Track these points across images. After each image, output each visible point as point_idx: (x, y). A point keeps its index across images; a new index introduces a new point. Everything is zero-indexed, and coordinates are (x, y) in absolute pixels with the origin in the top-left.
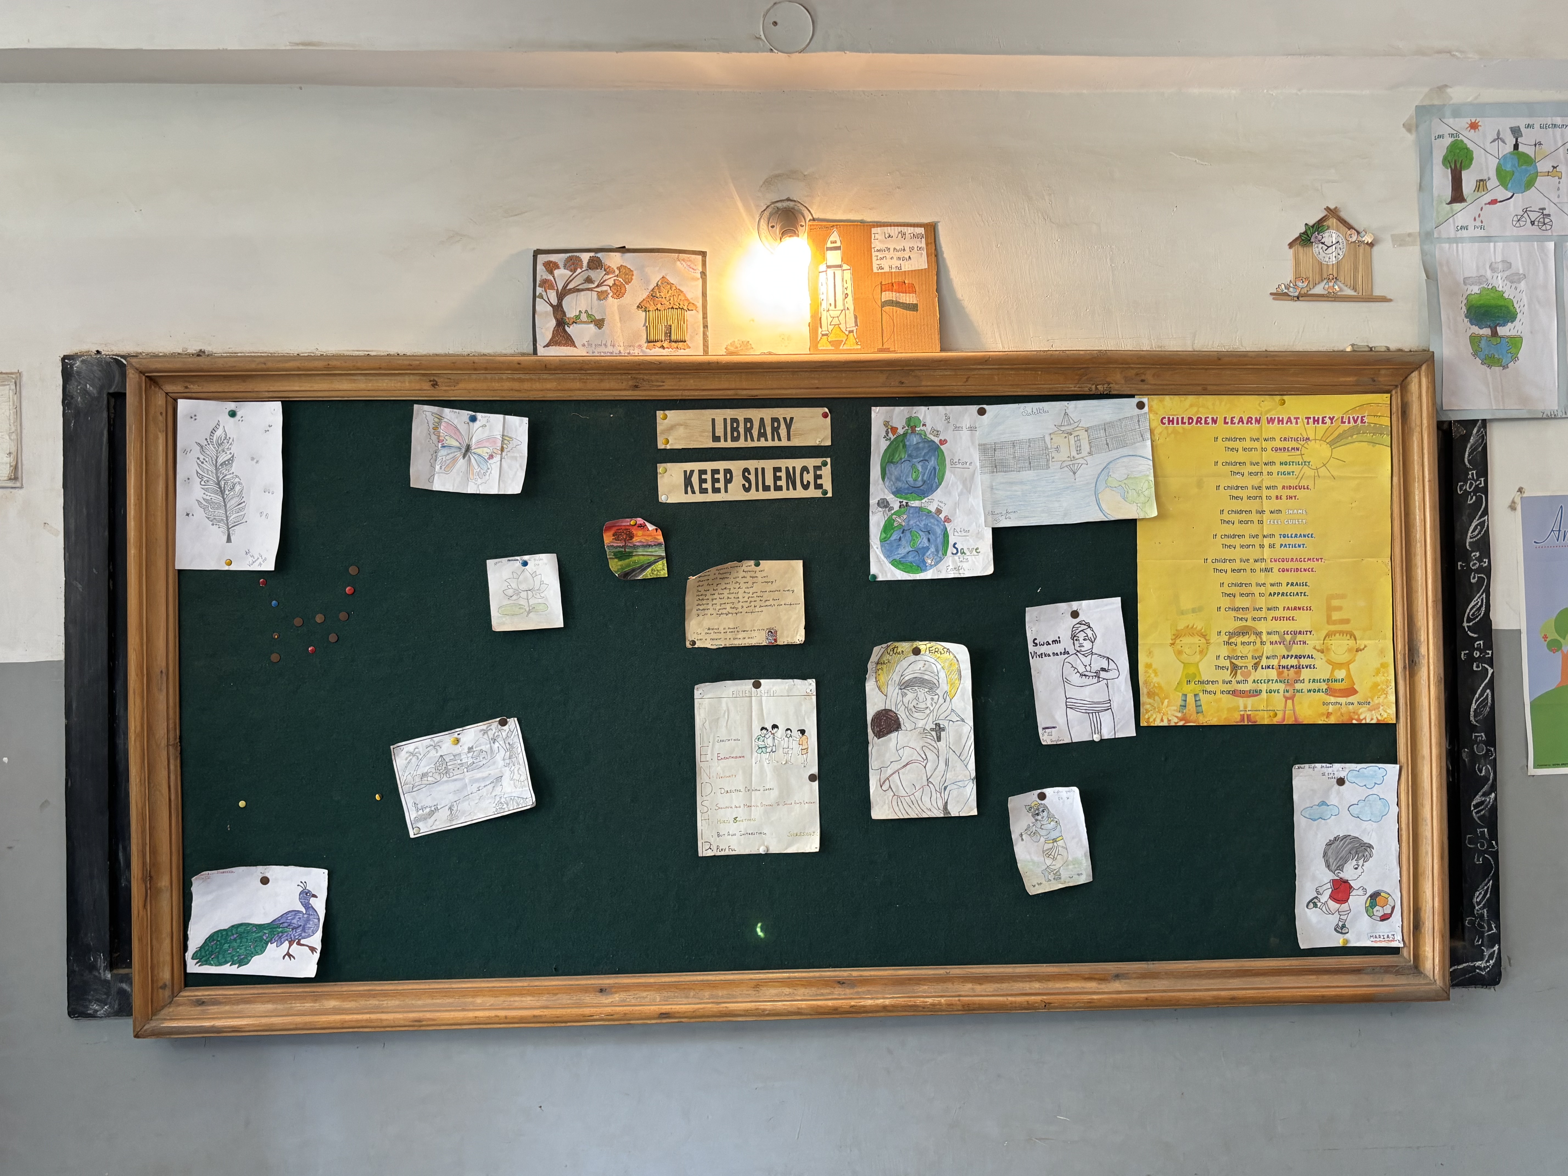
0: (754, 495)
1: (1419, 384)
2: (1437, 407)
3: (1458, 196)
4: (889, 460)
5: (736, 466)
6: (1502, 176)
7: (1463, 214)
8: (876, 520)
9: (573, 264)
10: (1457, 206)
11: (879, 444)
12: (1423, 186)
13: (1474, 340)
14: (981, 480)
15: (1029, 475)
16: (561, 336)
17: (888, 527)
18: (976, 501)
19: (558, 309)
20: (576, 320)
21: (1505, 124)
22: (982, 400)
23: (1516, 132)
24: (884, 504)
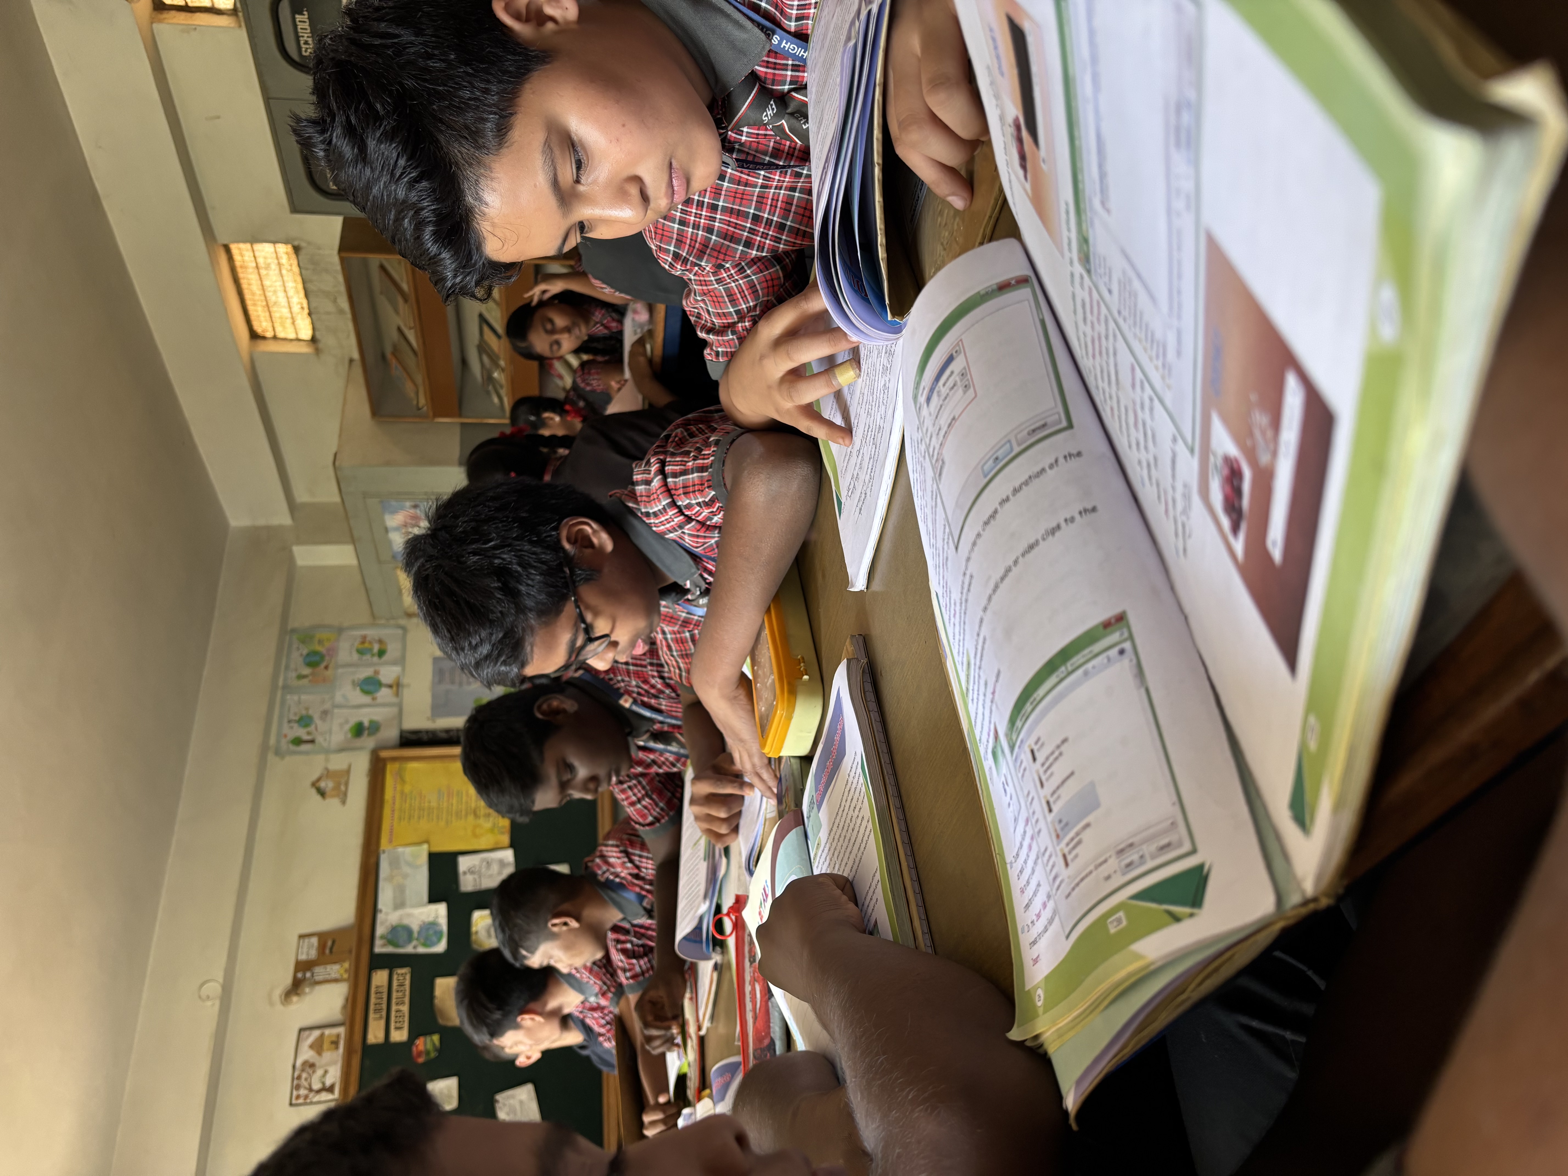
0: (407, 1000)
1: (384, 754)
2: (393, 747)
3: (312, 741)
4: (396, 945)
5: (394, 1008)
6: (307, 725)
7: (319, 739)
8: (421, 950)
9: (298, 1087)
10: (317, 741)
11: (390, 949)
12: (307, 753)
13: (369, 735)
14: (408, 910)
15: (407, 892)
16: (331, 1089)
17: (425, 945)
18: (417, 911)
19: (318, 1092)
20: (324, 1083)
21: (286, 725)
22: (375, 911)
23: (290, 722)
24: (415, 947)
